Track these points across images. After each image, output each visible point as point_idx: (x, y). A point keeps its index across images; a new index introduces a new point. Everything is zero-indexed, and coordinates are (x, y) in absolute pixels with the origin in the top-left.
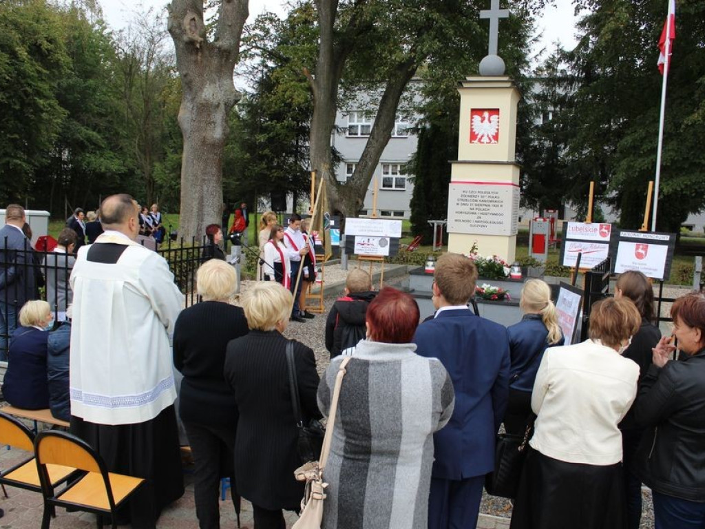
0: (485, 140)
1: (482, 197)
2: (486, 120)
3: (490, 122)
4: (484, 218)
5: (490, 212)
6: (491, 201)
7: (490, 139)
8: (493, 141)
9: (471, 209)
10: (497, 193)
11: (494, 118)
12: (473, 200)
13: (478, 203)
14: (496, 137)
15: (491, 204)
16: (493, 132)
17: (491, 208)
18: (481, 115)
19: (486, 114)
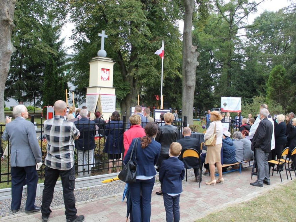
0: (105, 79)
1: (107, 99)
2: (105, 73)
3: (106, 73)
4: (108, 107)
5: (109, 104)
6: (109, 101)
7: (106, 79)
8: (107, 80)
9: (104, 104)
10: (111, 98)
11: (108, 72)
12: (104, 101)
13: (106, 101)
14: (108, 79)
15: (110, 102)
16: (107, 77)
17: (110, 103)
18: (104, 71)
19: (105, 71)
